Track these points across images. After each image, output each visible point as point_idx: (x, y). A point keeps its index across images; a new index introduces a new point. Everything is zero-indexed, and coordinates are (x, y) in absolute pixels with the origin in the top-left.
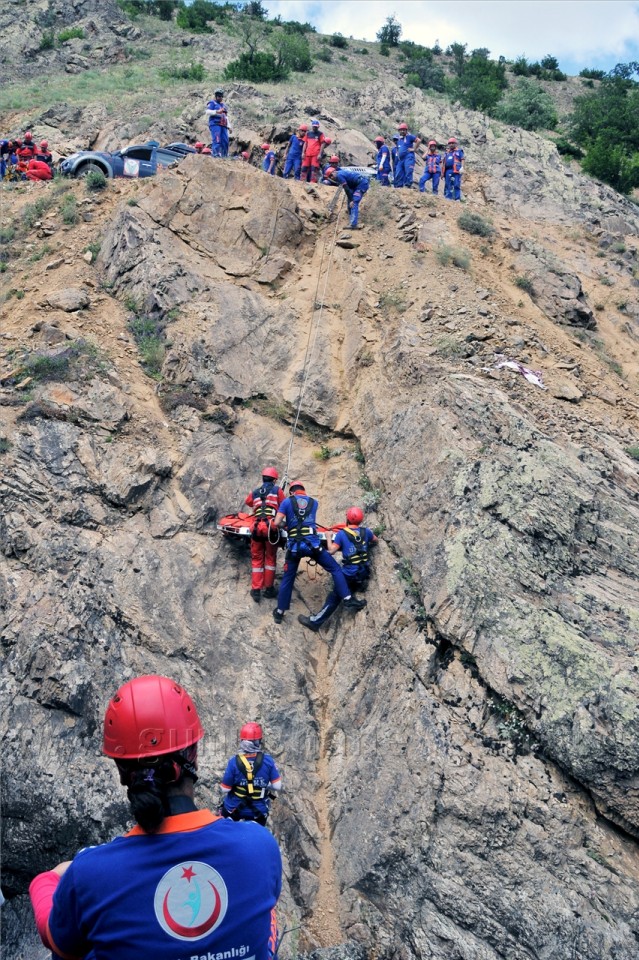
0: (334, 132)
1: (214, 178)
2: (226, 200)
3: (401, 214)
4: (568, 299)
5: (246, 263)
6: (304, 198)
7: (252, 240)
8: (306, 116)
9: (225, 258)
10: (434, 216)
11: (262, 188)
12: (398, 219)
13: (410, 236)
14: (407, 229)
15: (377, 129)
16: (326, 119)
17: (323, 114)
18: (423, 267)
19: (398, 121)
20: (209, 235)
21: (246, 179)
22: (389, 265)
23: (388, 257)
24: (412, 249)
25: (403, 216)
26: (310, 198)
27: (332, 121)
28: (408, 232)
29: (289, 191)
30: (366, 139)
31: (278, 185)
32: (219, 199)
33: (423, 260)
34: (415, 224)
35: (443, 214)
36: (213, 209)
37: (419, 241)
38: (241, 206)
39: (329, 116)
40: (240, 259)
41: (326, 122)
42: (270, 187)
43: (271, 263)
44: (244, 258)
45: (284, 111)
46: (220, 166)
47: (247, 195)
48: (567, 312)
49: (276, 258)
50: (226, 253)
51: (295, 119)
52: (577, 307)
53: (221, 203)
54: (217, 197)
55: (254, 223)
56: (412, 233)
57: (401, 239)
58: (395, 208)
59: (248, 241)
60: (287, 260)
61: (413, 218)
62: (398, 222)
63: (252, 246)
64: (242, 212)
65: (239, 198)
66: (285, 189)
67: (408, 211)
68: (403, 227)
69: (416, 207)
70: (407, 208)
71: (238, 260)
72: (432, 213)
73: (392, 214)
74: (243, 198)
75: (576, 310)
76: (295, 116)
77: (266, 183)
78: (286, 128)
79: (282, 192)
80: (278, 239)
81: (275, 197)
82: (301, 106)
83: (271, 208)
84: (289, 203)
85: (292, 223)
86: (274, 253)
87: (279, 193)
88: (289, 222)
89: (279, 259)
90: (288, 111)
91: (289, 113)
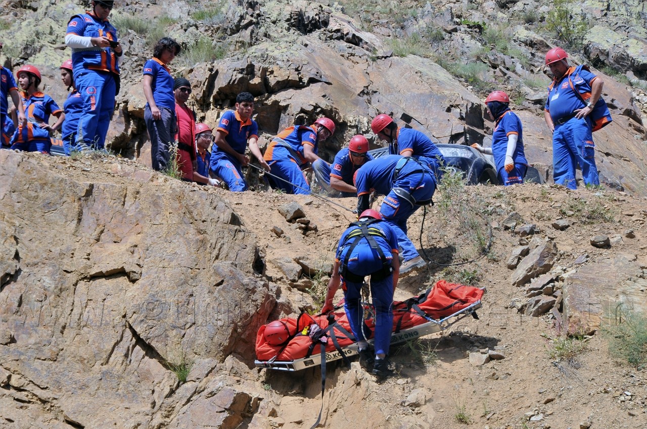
0: (362, 66)
1: (49, 206)
2: (80, 255)
3: (519, 250)
5: (135, 408)
6: (279, 234)
7: (150, 351)
8: (294, 34)
9: (83, 399)
10: (607, 245)
11: (169, 218)
12: (511, 260)
13: (545, 299)
14: (537, 282)
15: (474, 46)
16: (341, 38)
17: (333, 26)
18: (583, 374)
19: (530, 21)
20: (39, 346)
21: (129, 201)
22: (494, 377)
24: (552, 333)
25: (525, 253)
26: (293, 231)
27: (356, 41)
28: (539, 291)
29: (235, 220)
30: (443, 75)
31: (208, 209)
32: (62, 254)
33: (582, 358)
34: (557, 270)
35: (631, 236)
36: (48, 282)
37: (568, 311)
38: (117, 266)
39: (347, 29)
40: (122, 398)
41: (343, 44)
42: (188, 214)
43: (200, 401)
44: (132, 396)
45: (237, 29)
46: (63, 175)
47: (133, 239)
49: (211, 388)
50: (84, 387)
51: (265, 45)
53: (67, 264)
54: (56, 250)
55: (153, 306)
56: (550, 292)
57: (521, 310)
58: (507, 235)
59: (139, 351)
60: (239, 389)
61: (551, 253)
62: (512, 267)
63: (153, 364)
64: (123, 280)
65: (114, 247)
66: (226, 216)
67: (536, 239)
68: (526, 280)
69: (556, 227)
70: (532, 232)
71: (117, 402)
72: (600, 238)
73: (496, 250)
74: (123, 247)
76: (264, 39)
77: (177, 205)
78: (243, 70)
79: (219, 225)
80: (215, 340)
81: (200, 237)
82: (277, 13)
83: (193, 266)
84: (237, 248)
85: (248, 297)
86: (207, 375)
87: (210, 228)
88: (239, 295)
89: (218, 390)
90: (246, 27)
91: (248, 31)
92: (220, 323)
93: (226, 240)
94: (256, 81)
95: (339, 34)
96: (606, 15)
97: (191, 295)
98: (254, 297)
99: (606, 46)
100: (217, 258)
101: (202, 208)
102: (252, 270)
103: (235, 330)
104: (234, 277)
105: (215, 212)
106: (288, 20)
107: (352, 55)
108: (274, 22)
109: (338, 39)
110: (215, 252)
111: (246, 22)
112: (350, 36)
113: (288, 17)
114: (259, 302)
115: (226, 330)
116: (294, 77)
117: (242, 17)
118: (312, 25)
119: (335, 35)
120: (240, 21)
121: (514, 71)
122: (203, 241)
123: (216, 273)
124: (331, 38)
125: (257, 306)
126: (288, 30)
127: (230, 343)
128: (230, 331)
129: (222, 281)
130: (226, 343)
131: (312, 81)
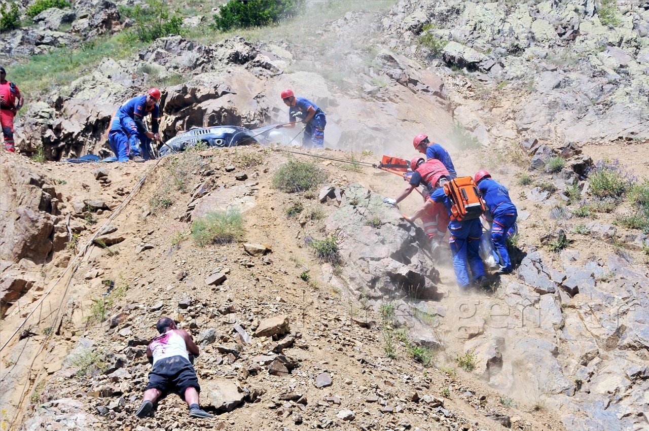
0: (263, 81)
4: (379, 259)
10: (245, 178)
14: (194, 203)
17: (256, 59)
18: (177, 253)
22: (141, 259)
23: (146, 248)
25: (198, 187)
27: (266, 66)
31: (20, 177)
33: (184, 244)
34: (206, 195)
39: (263, 60)
41: (259, 69)
48: (374, 281)
51: (206, 74)
52: (390, 268)
57: (181, 220)
58: (199, 177)
60: (20, 277)
61: (210, 186)
62: (191, 196)
69: (226, 170)
72: (243, 175)
75: (389, 274)
76: (211, 70)
77: (5, 176)
78: (180, 91)
79: (24, 185)
80: (14, 251)
81: (14, 193)
82: (222, 54)
83: (8, 210)
84: (32, 197)
85: (33, 225)
86: (4, 271)
87: (19, 188)
88: (28, 224)
89: (5, 279)
90: (200, 65)
91: (201, 68)
92: (16, 241)
93: (26, 193)
94: (188, 96)
95: (259, 64)
96: (472, 33)
97: (5, 227)
98: (37, 224)
99: (454, 54)
100: (20, 204)
101: (16, 176)
102: (38, 210)
103: (25, 244)
104: (26, 214)
105: (23, 178)
106: (228, 58)
107: (261, 75)
108: (220, 60)
109: (258, 66)
110: (20, 201)
111: (200, 62)
112: (264, 64)
113: (228, 56)
114: (40, 228)
115: (20, 245)
116: (213, 92)
117: (198, 59)
118: (244, 59)
119: (257, 64)
120: (196, 62)
121: (369, 76)
122: (15, 195)
123: (17, 213)
124: (254, 66)
125: (39, 230)
126: (228, 64)
127: (22, 252)
128: (22, 245)
129: (19, 217)
130: (20, 252)
131: (224, 93)
